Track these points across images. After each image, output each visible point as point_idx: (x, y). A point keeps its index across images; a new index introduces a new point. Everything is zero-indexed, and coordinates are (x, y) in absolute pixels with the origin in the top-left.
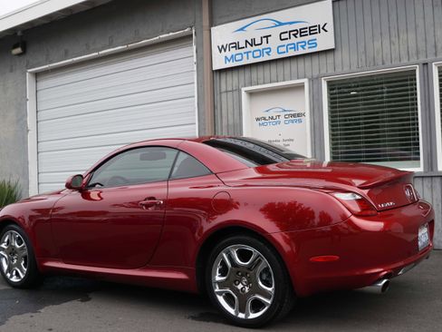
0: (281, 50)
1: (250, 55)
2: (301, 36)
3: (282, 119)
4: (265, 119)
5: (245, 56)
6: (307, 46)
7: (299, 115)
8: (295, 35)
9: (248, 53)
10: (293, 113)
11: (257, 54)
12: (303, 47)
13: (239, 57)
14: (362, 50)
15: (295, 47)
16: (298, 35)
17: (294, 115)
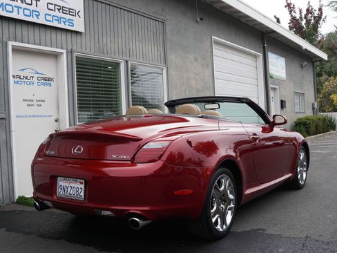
0: (48, 17)
1: (21, 10)
2: (63, 13)
3: (35, 80)
4: (19, 77)
5: (15, 9)
6: (67, 23)
7: (49, 79)
8: (59, 10)
9: (19, 8)
10: (44, 76)
11: (27, 12)
12: (64, 22)
13: (9, 8)
14: (97, 40)
15: (59, 20)
16: (61, 11)
17: (45, 79)
